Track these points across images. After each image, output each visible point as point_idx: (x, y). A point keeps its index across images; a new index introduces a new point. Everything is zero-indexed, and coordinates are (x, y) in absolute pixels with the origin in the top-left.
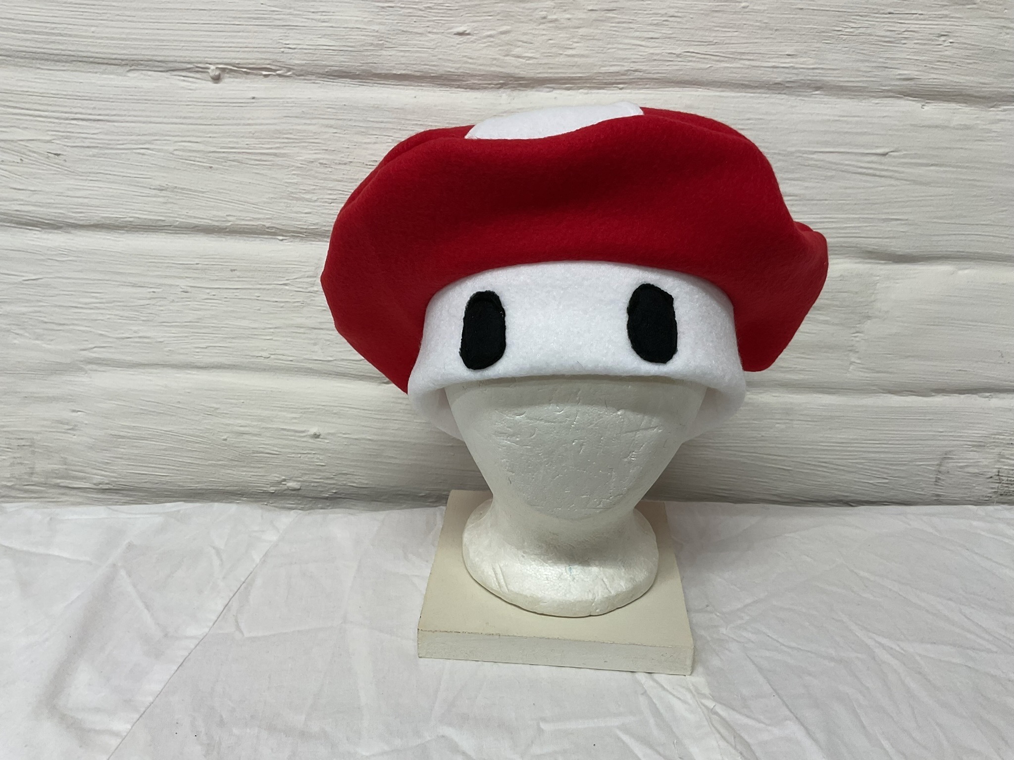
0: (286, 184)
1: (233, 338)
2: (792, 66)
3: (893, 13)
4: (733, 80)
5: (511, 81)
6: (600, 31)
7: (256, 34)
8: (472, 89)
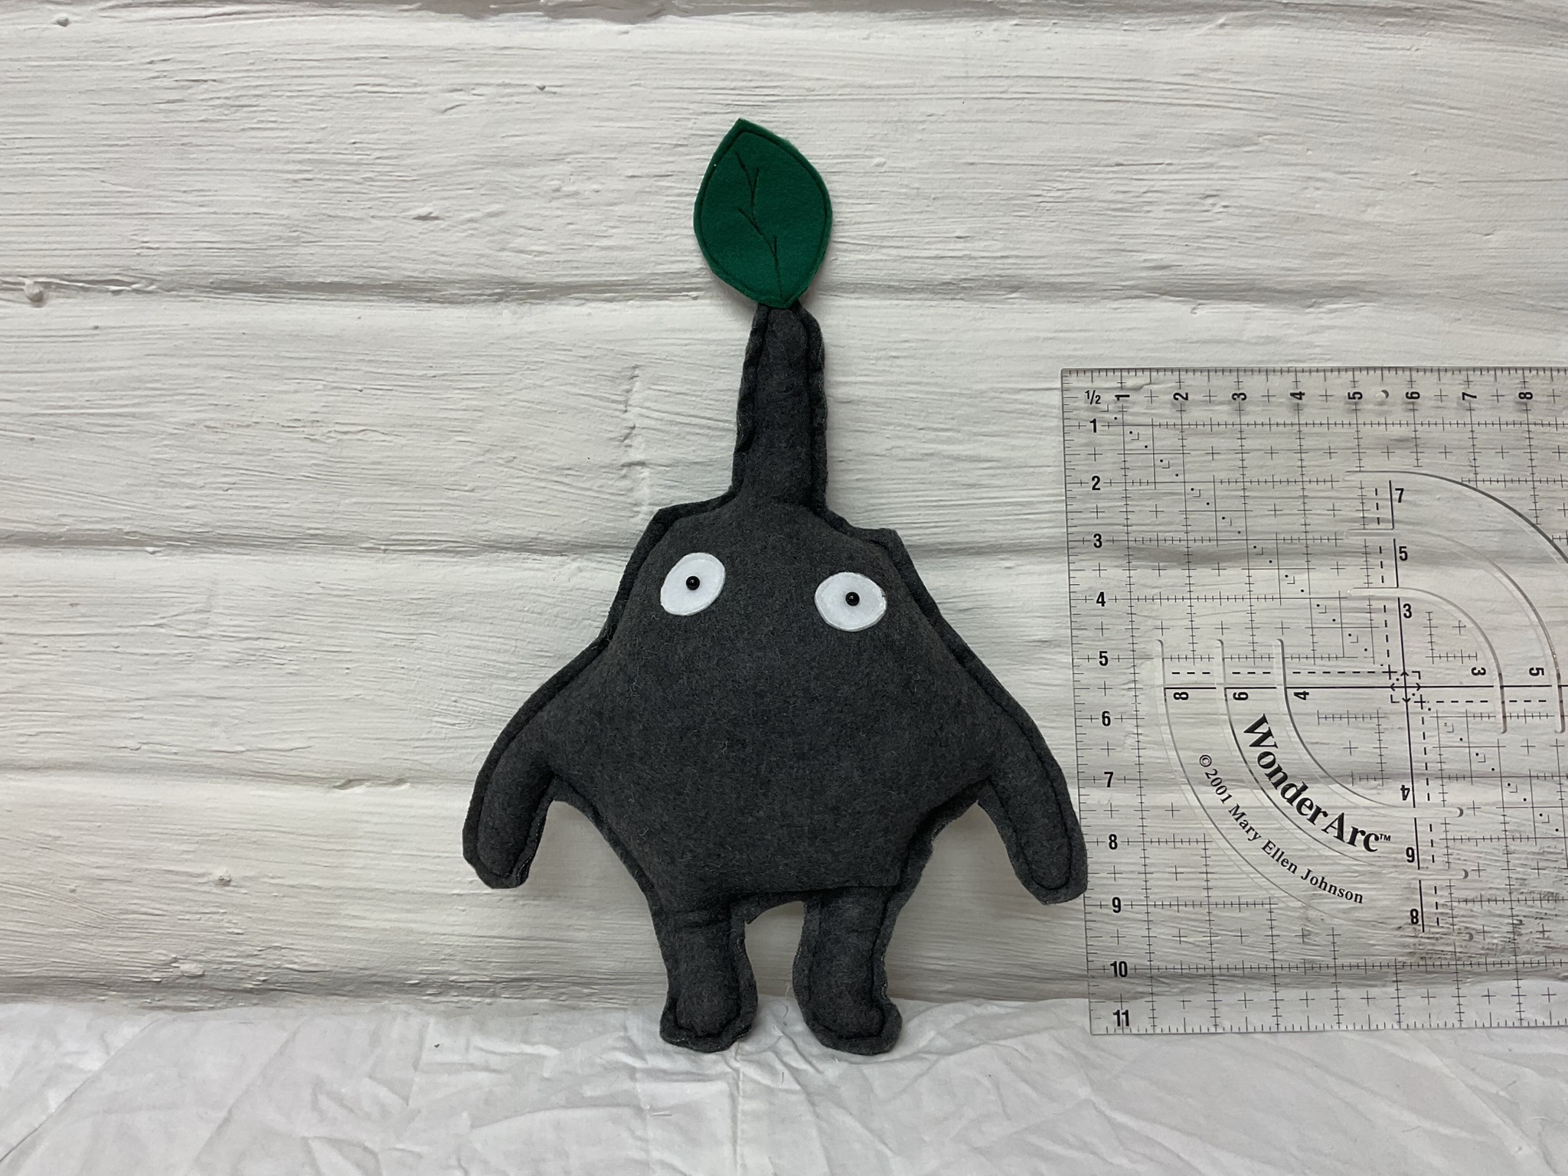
0: (153, 462)
1: (79, 717)
2: (965, 256)
3: (1122, 165)
4: (872, 279)
5: (513, 289)
6: (649, 209)
7: (94, 228)
8: (451, 303)
